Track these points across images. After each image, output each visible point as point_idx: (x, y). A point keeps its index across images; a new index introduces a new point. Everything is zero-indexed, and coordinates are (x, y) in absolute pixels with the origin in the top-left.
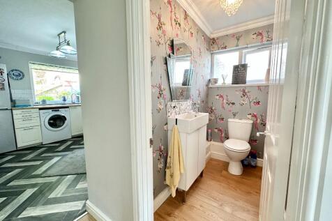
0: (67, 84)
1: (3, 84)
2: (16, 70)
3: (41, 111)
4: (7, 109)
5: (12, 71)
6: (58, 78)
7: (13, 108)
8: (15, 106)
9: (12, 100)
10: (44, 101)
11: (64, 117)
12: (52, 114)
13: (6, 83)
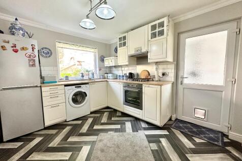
0: (78, 63)
1: (34, 61)
2: (46, 48)
3: (66, 87)
4: (37, 86)
5: (42, 49)
6: (73, 59)
7: (42, 85)
8: (43, 83)
9: (42, 77)
10: (67, 77)
11: (85, 93)
12: (75, 90)
13: (37, 59)
